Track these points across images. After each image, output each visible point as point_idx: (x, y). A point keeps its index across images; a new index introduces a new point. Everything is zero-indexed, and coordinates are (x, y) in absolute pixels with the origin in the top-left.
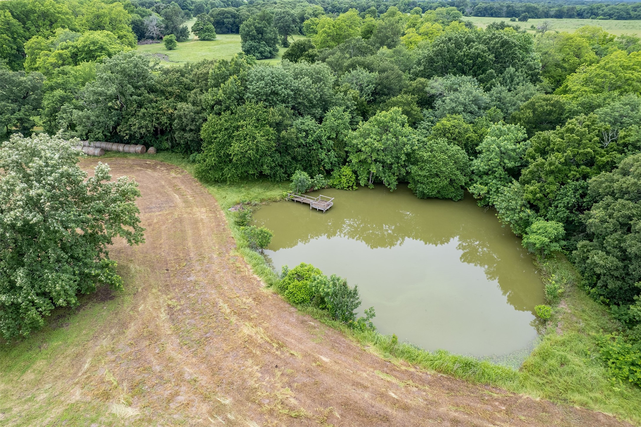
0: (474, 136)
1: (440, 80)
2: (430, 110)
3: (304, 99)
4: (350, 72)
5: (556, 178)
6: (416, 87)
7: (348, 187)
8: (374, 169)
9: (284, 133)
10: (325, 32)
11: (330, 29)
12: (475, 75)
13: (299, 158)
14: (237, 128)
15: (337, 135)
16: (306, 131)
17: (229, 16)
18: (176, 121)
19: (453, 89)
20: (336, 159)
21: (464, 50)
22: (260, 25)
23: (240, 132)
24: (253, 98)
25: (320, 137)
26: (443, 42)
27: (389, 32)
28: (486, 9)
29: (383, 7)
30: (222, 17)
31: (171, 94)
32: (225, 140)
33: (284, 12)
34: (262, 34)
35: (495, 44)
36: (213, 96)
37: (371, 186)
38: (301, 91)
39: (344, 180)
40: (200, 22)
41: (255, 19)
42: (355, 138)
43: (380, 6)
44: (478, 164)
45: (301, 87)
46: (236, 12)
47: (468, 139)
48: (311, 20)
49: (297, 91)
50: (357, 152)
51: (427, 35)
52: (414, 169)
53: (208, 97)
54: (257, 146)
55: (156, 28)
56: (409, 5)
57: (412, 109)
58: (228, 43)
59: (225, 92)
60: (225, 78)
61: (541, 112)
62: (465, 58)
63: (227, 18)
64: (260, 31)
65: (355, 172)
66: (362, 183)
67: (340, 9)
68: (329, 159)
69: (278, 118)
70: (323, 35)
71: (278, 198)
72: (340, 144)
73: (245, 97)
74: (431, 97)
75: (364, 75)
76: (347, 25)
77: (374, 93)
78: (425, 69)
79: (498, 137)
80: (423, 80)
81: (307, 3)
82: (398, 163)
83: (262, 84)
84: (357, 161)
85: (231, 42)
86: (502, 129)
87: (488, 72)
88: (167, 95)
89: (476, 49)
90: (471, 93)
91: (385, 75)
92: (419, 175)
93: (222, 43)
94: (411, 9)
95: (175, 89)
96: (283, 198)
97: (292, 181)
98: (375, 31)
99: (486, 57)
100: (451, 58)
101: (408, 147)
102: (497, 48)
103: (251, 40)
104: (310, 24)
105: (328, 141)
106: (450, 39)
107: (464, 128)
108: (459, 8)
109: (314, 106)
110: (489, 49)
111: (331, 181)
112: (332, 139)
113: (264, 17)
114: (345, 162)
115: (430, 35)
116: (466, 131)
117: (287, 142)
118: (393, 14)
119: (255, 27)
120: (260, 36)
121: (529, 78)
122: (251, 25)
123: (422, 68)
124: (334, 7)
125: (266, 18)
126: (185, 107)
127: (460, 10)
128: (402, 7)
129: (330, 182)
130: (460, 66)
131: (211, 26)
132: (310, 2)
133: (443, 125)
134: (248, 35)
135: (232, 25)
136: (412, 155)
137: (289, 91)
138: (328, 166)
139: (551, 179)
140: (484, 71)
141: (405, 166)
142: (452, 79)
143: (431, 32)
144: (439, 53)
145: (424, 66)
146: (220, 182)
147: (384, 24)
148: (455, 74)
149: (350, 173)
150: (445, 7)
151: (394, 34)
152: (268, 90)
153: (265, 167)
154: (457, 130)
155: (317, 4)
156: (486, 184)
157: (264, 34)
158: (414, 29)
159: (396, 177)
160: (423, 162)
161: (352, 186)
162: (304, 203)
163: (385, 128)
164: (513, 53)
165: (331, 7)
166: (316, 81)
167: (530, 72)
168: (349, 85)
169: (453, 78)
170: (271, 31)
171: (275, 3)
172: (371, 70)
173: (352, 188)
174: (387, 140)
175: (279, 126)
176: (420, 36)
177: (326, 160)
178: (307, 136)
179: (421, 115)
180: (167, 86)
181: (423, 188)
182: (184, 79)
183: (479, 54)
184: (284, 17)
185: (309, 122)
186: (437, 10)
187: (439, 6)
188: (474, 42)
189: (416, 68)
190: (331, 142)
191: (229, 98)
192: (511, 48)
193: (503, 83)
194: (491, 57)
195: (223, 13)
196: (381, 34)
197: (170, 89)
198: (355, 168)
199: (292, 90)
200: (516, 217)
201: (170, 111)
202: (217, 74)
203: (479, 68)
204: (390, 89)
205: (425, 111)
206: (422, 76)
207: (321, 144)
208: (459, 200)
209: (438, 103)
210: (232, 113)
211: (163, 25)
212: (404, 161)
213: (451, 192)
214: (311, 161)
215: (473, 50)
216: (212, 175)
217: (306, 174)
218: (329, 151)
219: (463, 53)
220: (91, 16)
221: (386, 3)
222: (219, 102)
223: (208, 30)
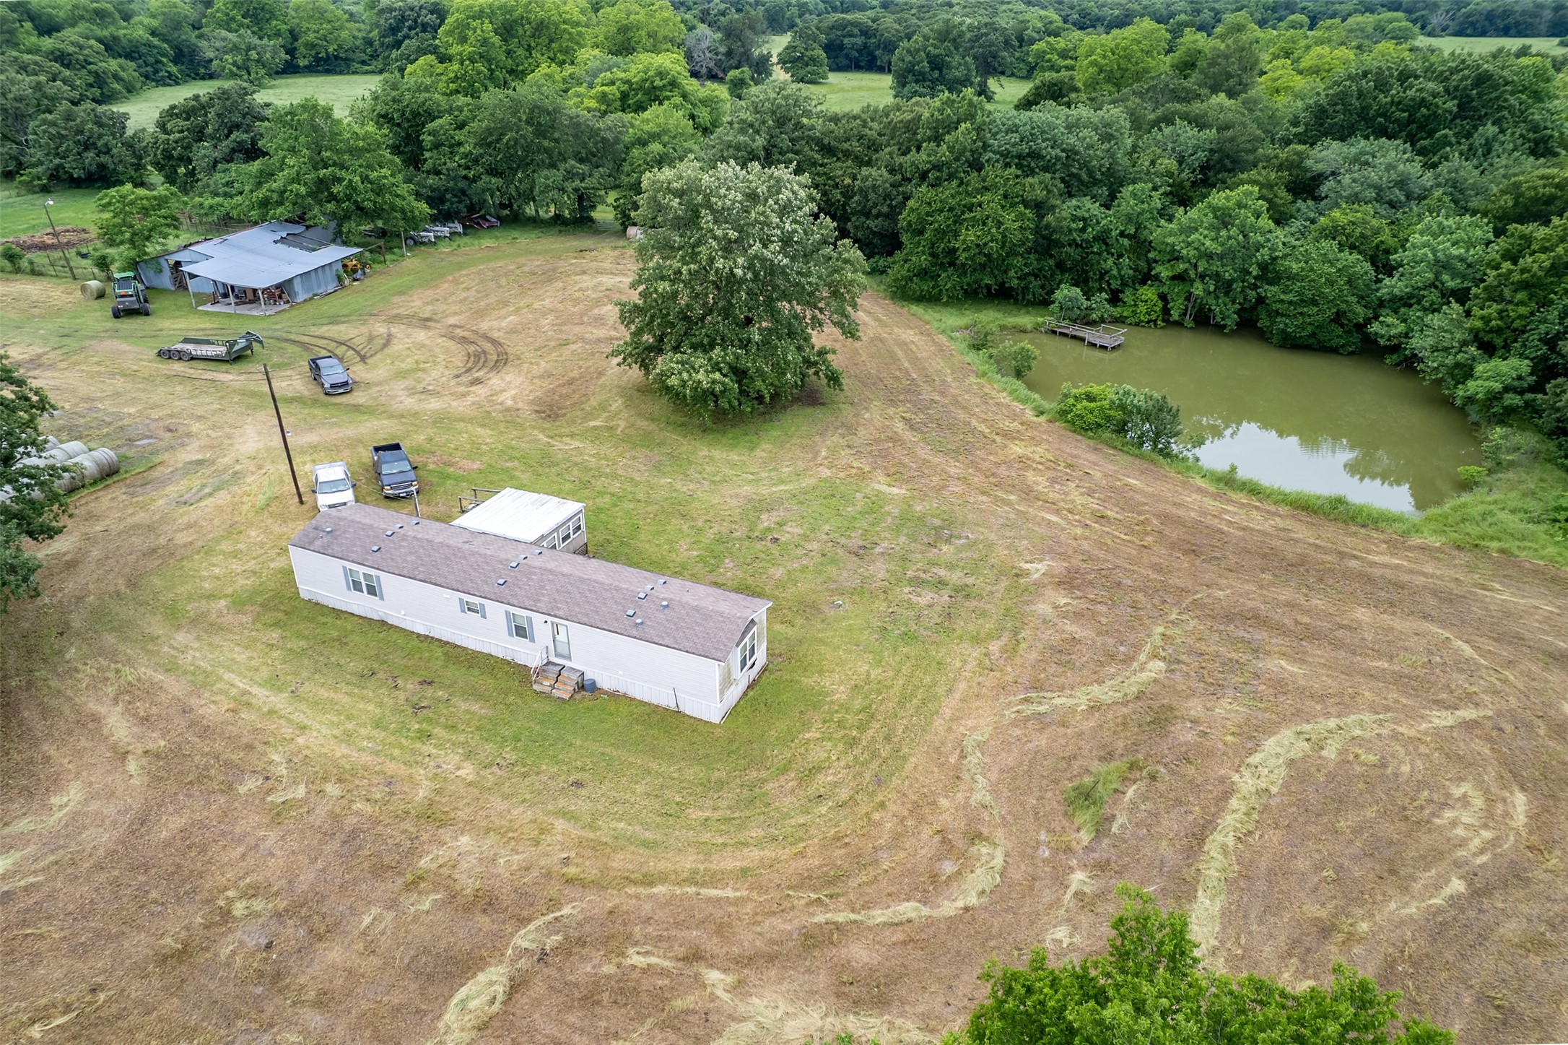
0: (1392, 242)
1: (1336, 145)
2: (1310, 202)
3: (1081, 169)
4: (1160, 129)
5: (1531, 297)
6: (1287, 160)
7: (1148, 322)
8: (1198, 289)
9: (1049, 218)
10: (1094, 63)
11: (1104, 57)
12: (1412, 139)
13: (1069, 264)
14: (970, 208)
15: (1137, 229)
16: (1084, 219)
17: (856, 31)
18: (856, 198)
19: (1361, 161)
20: (1131, 272)
21: (1394, 92)
22: (937, 52)
23: (978, 214)
24: (997, 161)
25: (1107, 231)
26: (1350, 77)
27: (1233, 63)
28: (1490, 16)
29: (1206, 15)
30: (839, 33)
31: (847, 154)
32: (948, 226)
33: (986, 25)
34: (940, 70)
35: (1461, 80)
36: (929, 155)
37: (1188, 322)
38: (1076, 153)
39: (1142, 308)
40: (797, 43)
41: (926, 38)
42: (1171, 234)
43: (1198, 12)
44: (1393, 285)
45: (1079, 146)
46: (870, 23)
47: (1377, 247)
48: (1048, 43)
49: (1071, 153)
50: (1169, 261)
51: (1317, 72)
52: (1271, 291)
53: (921, 158)
54: (1004, 236)
55: (708, 55)
56: (1274, 10)
57: (1276, 196)
58: (855, 89)
59: (951, 149)
60: (952, 126)
61: (1531, 199)
62: (1394, 108)
63: (851, 36)
64: (937, 64)
65: (1163, 297)
66: (1175, 315)
67: (1098, 19)
68: (1119, 271)
69: (1040, 194)
70: (1091, 70)
71: (1029, 327)
72: (1141, 245)
73: (983, 160)
74: (1313, 178)
75: (1189, 134)
76: (1142, 51)
77: (1204, 168)
78: (1306, 131)
79: (1435, 236)
80: (1300, 148)
81: (1023, 7)
82: (1243, 281)
83: (1015, 138)
84: (1170, 274)
85: (860, 88)
86: (1445, 223)
87: (1438, 135)
88: (840, 155)
89: (1418, 90)
90: (1394, 168)
91: (1230, 133)
92: (1282, 301)
93: (842, 90)
94: (1280, 20)
95: (855, 146)
96: (1036, 329)
97: (1053, 302)
98: (1202, 64)
99: (1437, 106)
100: (1363, 108)
101: (1265, 251)
102: (1465, 89)
103: (917, 82)
104: (1044, 52)
105: (1121, 240)
106: (1365, 74)
107: (1372, 228)
108: (1414, 16)
109: (1095, 182)
110: (1447, 91)
111: (1119, 309)
112: (1129, 237)
113: (948, 32)
114: (1146, 277)
115: (1325, 74)
116: (1377, 232)
117: (1052, 233)
118: (1240, 28)
119: (928, 55)
120: (936, 74)
121: (1527, 146)
122: (918, 51)
123: (1300, 129)
124: (1084, 14)
125: (947, 35)
126: (876, 175)
127: (1414, 22)
128: (1258, 16)
129: (1115, 312)
130: (1380, 123)
131: (820, 53)
132: (1029, 3)
133: (1333, 220)
134: (909, 72)
135: (859, 51)
136: (1271, 268)
137: (1058, 151)
138: (1115, 284)
139: (1521, 296)
140: (1431, 134)
141: (1255, 287)
142: (1360, 145)
143: (1327, 67)
144: (1340, 99)
145: (1306, 125)
146: (930, 299)
147: (1223, 46)
148: (1367, 138)
149: (1155, 298)
150: (1372, 12)
151: (1244, 69)
152: (1024, 148)
153: (1012, 273)
154: (1359, 230)
155: (1045, 7)
156: (1404, 321)
157: (945, 71)
158: (1289, 62)
159: (1238, 306)
160: (1289, 278)
161: (1155, 321)
162: (1074, 337)
163: (1223, 219)
164: (1497, 98)
165: (1077, 16)
166: (1107, 137)
167: (1531, 135)
168: (1159, 151)
169: (1363, 143)
170: (960, 64)
171: (950, 5)
172: (1202, 126)
173: (1156, 325)
174: (1229, 238)
175: (1040, 207)
176: (1299, 77)
177: (1115, 272)
178: (1083, 230)
179: (1293, 209)
180: (840, 141)
181: (1286, 325)
182: (867, 130)
183: (1423, 99)
184: (986, 35)
185: (1090, 207)
186: (1350, 20)
187: (1356, 11)
188: (1417, 77)
189: (1287, 129)
190: (1126, 242)
191: (957, 159)
192: (1496, 87)
193: (1469, 154)
194: (1449, 105)
195: (842, 26)
196: (1215, 70)
197: (846, 146)
198: (1165, 289)
199: (1063, 151)
200: (1450, 361)
201: (848, 181)
202: (938, 120)
203: (1421, 127)
204: (1235, 162)
205: (1300, 203)
206: (1300, 142)
207: (1107, 244)
208: (1351, 353)
209: (1327, 187)
210: (962, 183)
211: (723, 49)
212: (1255, 278)
213: (1336, 336)
214: (1087, 272)
215: (1410, 93)
216: (917, 285)
217: (1078, 290)
218: (1120, 256)
219: (1389, 99)
220: (613, 29)
221: (1217, 6)
222: (937, 167)
223: (813, 60)
